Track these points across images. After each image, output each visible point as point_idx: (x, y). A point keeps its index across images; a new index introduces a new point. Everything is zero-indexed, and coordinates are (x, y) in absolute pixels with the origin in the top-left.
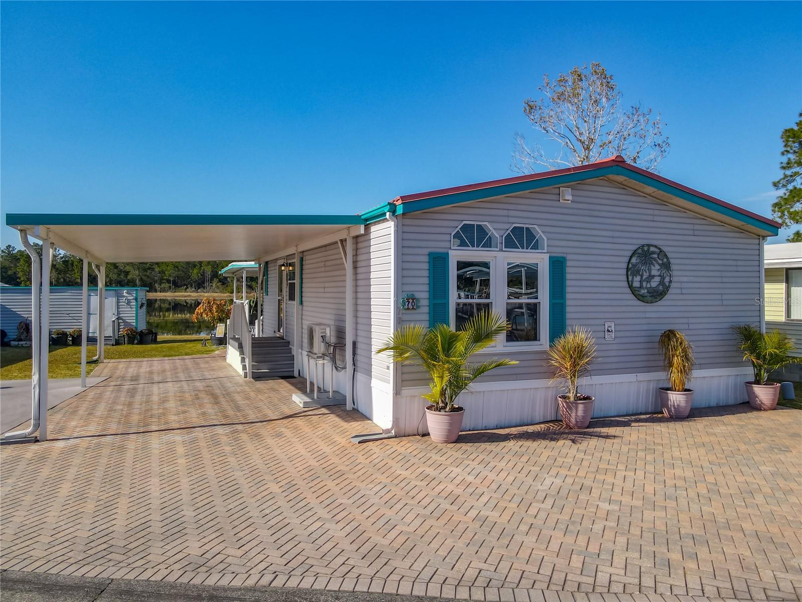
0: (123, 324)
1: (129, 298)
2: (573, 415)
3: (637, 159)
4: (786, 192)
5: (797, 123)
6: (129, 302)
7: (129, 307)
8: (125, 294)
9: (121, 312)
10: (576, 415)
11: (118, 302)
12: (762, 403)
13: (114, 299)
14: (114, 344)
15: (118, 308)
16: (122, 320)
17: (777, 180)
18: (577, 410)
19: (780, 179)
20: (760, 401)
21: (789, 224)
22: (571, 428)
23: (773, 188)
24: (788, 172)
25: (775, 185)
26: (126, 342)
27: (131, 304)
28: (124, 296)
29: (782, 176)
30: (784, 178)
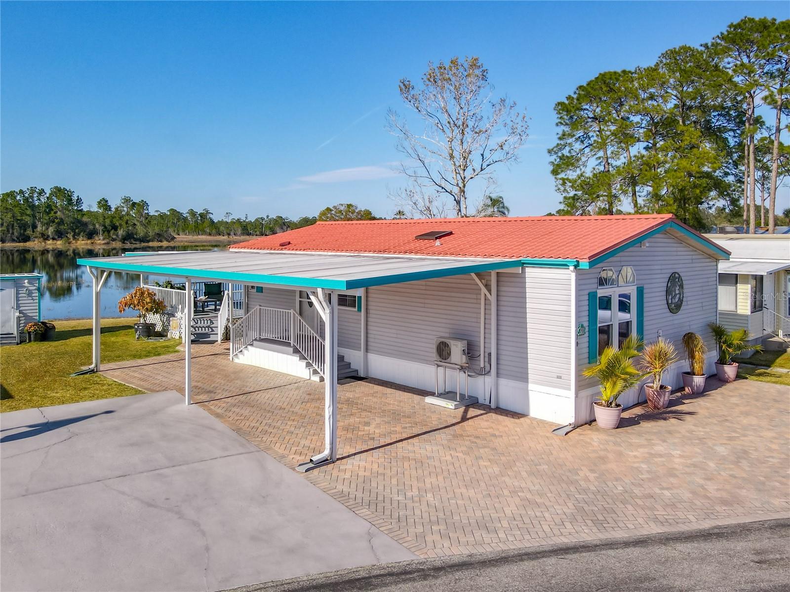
0: (23, 318)
1: (31, 288)
2: (662, 400)
3: (504, 146)
4: (556, 158)
5: (567, 98)
6: (30, 294)
7: (30, 298)
8: (26, 284)
9: (21, 305)
10: (664, 400)
11: (18, 293)
12: (729, 377)
13: (13, 290)
14: (19, 342)
15: (18, 300)
16: (23, 313)
17: (551, 148)
18: (664, 396)
19: (553, 146)
20: (728, 376)
21: (569, 191)
22: (659, 409)
23: (548, 155)
24: (562, 142)
25: (549, 152)
26: (32, 339)
27: (33, 295)
28: (25, 287)
29: (555, 145)
30: (556, 147)
